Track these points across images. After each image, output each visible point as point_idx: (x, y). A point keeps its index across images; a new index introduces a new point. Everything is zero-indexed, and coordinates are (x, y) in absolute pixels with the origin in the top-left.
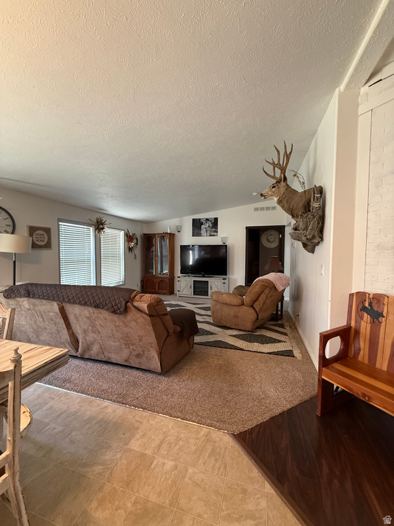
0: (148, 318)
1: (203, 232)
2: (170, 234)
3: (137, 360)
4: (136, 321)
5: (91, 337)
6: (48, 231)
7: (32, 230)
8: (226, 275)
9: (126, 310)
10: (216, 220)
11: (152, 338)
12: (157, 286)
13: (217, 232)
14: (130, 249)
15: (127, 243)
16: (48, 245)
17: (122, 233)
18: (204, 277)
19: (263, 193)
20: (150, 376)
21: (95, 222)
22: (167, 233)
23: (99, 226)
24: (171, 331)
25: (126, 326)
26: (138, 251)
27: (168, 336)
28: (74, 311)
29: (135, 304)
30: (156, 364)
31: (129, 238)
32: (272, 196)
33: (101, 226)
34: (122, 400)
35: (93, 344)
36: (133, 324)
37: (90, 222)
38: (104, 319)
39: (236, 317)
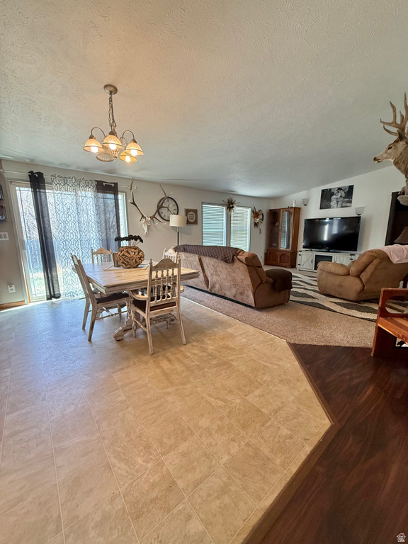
0: (246, 266)
1: (333, 203)
2: (295, 208)
3: (241, 297)
4: (239, 268)
5: (215, 278)
6: (195, 211)
7: (187, 211)
8: (356, 250)
9: (233, 261)
10: (351, 188)
11: (248, 281)
12: (279, 259)
13: (351, 202)
14: (256, 224)
15: (253, 219)
16: (196, 222)
17: (249, 211)
18: (329, 251)
19: (377, 156)
20: (249, 309)
21: (227, 201)
22: (292, 207)
23: (230, 205)
24: (264, 280)
25: (234, 272)
26: (263, 226)
27: (261, 283)
28: (206, 260)
29: (238, 257)
30: (251, 301)
31: (255, 214)
32: (387, 158)
33: (231, 206)
34: (228, 314)
35: (216, 283)
36: (237, 270)
37: (222, 202)
38: (222, 266)
39: (340, 286)
